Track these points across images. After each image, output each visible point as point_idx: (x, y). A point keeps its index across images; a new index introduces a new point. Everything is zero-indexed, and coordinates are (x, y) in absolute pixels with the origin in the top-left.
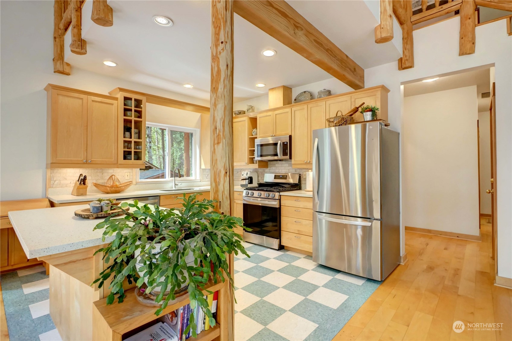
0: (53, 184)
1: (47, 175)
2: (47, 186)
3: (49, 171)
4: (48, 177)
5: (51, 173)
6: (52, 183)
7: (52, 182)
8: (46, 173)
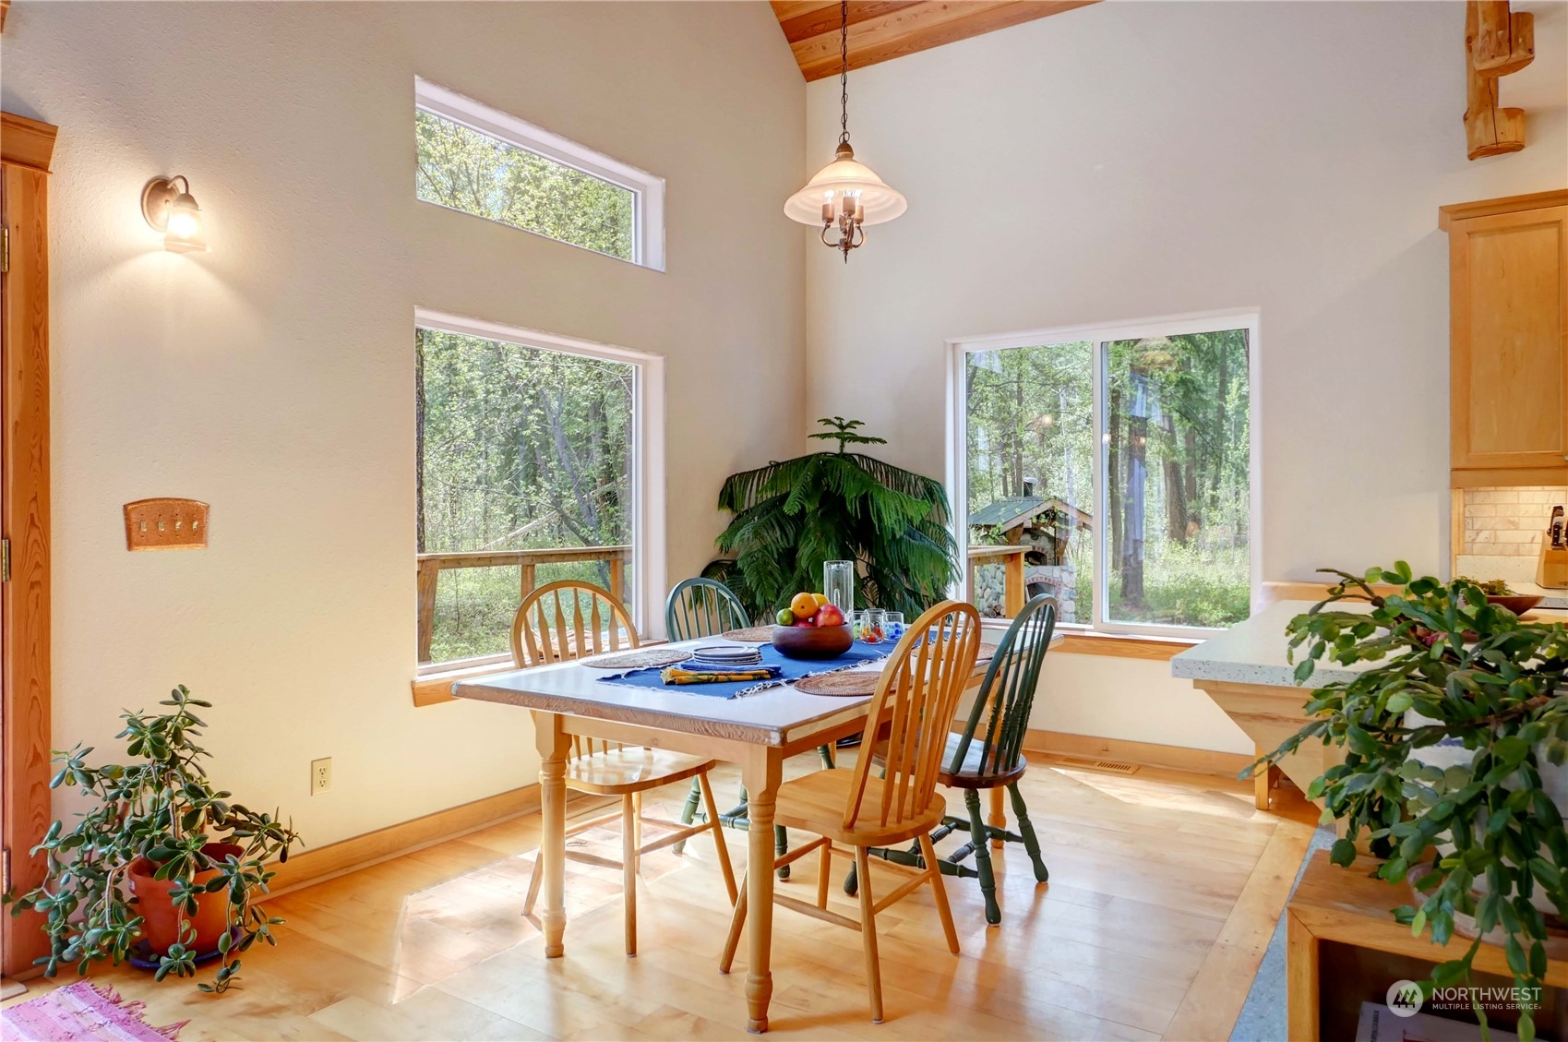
0: (1474, 540)
1: (1453, 512)
2: (1453, 546)
3: (1458, 497)
4: (1455, 517)
5: (1465, 506)
6: (1470, 540)
7: (1469, 535)
8: (1451, 501)
